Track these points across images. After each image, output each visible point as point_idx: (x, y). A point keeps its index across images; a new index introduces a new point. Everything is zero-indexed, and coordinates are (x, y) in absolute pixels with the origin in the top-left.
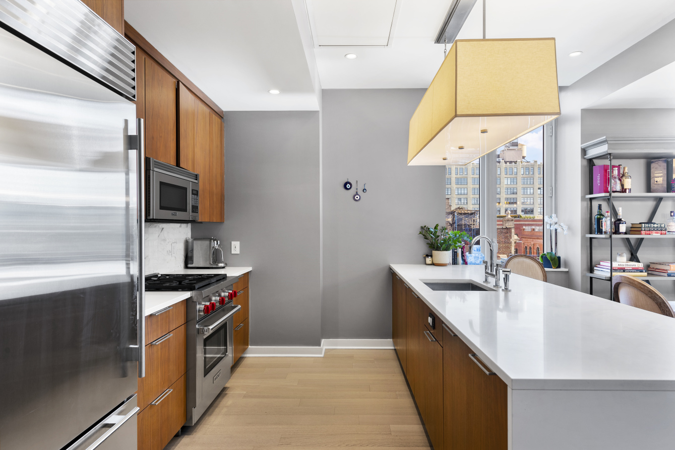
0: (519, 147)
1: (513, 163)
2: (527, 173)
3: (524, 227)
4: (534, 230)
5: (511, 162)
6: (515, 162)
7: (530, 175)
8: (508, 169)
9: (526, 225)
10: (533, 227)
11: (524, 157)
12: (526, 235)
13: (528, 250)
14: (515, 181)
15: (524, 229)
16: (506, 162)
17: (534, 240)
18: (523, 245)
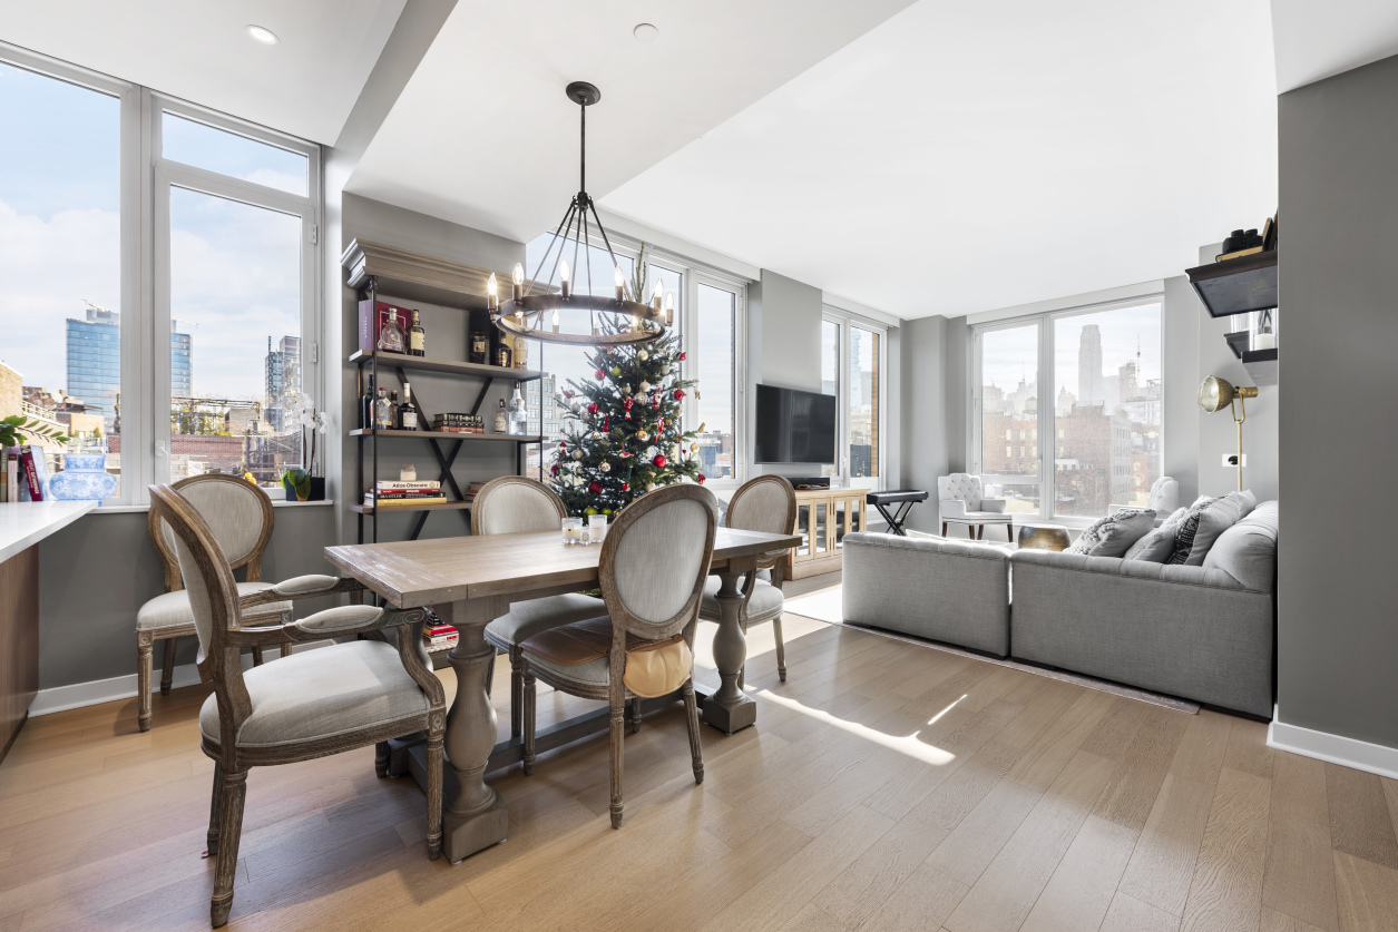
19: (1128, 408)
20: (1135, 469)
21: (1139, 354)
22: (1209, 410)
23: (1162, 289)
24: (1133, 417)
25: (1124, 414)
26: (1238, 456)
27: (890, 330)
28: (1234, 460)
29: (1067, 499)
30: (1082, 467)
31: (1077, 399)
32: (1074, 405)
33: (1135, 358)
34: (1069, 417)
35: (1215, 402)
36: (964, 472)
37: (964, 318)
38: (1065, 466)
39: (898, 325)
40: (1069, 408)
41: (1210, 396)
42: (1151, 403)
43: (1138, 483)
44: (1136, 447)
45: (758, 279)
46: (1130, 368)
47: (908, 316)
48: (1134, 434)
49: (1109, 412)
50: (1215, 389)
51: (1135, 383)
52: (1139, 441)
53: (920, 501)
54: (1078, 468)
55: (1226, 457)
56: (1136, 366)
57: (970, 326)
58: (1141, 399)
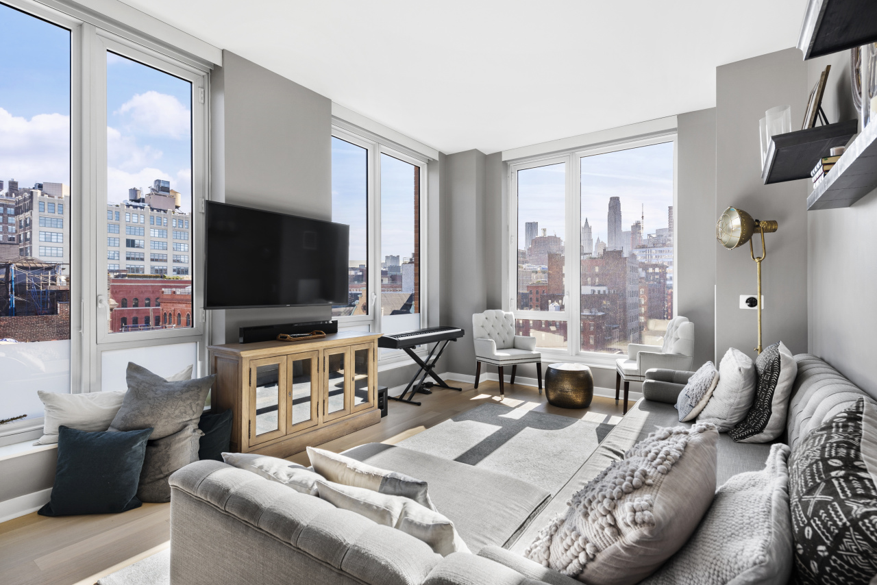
0: (171, 194)
1: (162, 212)
2: (181, 226)
3: (163, 289)
4: (174, 292)
5: (159, 210)
6: (165, 211)
7: (184, 229)
8: (155, 218)
9: (165, 287)
10: (174, 289)
11: (177, 207)
12: (166, 299)
13: (168, 317)
14: (165, 233)
15: (163, 292)
16: (152, 209)
17: (175, 305)
18: (161, 311)
19: (637, 252)
20: (641, 293)
21: (643, 217)
22: (729, 246)
23: (676, 126)
24: (639, 258)
25: (633, 256)
26: (757, 297)
27: (430, 162)
28: (752, 302)
29: (600, 314)
30: (609, 292)
31: (607, 246)
32: (604, 250)
33: (640, 219)
34: (602, 258)
35: (737, 236)
36: (500, 308)
37: (500, 154)
38: (599, 291)
39: (437, 158)
40: (601, 252)
41: (730, 230)
42: (650, 249)
43: (643, 303)
44: (641, 278)
45: (219, 63)
46: (637, 226)
47: (449, 149)
48: (640, 270)
49: (625, 254)
50: (736, 221)
51: (640, 237)
52: (643, 274)
53: (455, 340)
54: (607, 292)
55: (743, 299)
56: (641, 225)
57: (505, 162)
58: (643, 247)
